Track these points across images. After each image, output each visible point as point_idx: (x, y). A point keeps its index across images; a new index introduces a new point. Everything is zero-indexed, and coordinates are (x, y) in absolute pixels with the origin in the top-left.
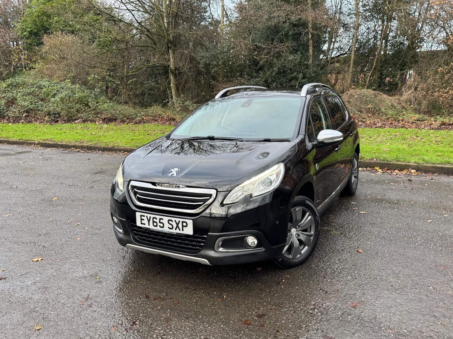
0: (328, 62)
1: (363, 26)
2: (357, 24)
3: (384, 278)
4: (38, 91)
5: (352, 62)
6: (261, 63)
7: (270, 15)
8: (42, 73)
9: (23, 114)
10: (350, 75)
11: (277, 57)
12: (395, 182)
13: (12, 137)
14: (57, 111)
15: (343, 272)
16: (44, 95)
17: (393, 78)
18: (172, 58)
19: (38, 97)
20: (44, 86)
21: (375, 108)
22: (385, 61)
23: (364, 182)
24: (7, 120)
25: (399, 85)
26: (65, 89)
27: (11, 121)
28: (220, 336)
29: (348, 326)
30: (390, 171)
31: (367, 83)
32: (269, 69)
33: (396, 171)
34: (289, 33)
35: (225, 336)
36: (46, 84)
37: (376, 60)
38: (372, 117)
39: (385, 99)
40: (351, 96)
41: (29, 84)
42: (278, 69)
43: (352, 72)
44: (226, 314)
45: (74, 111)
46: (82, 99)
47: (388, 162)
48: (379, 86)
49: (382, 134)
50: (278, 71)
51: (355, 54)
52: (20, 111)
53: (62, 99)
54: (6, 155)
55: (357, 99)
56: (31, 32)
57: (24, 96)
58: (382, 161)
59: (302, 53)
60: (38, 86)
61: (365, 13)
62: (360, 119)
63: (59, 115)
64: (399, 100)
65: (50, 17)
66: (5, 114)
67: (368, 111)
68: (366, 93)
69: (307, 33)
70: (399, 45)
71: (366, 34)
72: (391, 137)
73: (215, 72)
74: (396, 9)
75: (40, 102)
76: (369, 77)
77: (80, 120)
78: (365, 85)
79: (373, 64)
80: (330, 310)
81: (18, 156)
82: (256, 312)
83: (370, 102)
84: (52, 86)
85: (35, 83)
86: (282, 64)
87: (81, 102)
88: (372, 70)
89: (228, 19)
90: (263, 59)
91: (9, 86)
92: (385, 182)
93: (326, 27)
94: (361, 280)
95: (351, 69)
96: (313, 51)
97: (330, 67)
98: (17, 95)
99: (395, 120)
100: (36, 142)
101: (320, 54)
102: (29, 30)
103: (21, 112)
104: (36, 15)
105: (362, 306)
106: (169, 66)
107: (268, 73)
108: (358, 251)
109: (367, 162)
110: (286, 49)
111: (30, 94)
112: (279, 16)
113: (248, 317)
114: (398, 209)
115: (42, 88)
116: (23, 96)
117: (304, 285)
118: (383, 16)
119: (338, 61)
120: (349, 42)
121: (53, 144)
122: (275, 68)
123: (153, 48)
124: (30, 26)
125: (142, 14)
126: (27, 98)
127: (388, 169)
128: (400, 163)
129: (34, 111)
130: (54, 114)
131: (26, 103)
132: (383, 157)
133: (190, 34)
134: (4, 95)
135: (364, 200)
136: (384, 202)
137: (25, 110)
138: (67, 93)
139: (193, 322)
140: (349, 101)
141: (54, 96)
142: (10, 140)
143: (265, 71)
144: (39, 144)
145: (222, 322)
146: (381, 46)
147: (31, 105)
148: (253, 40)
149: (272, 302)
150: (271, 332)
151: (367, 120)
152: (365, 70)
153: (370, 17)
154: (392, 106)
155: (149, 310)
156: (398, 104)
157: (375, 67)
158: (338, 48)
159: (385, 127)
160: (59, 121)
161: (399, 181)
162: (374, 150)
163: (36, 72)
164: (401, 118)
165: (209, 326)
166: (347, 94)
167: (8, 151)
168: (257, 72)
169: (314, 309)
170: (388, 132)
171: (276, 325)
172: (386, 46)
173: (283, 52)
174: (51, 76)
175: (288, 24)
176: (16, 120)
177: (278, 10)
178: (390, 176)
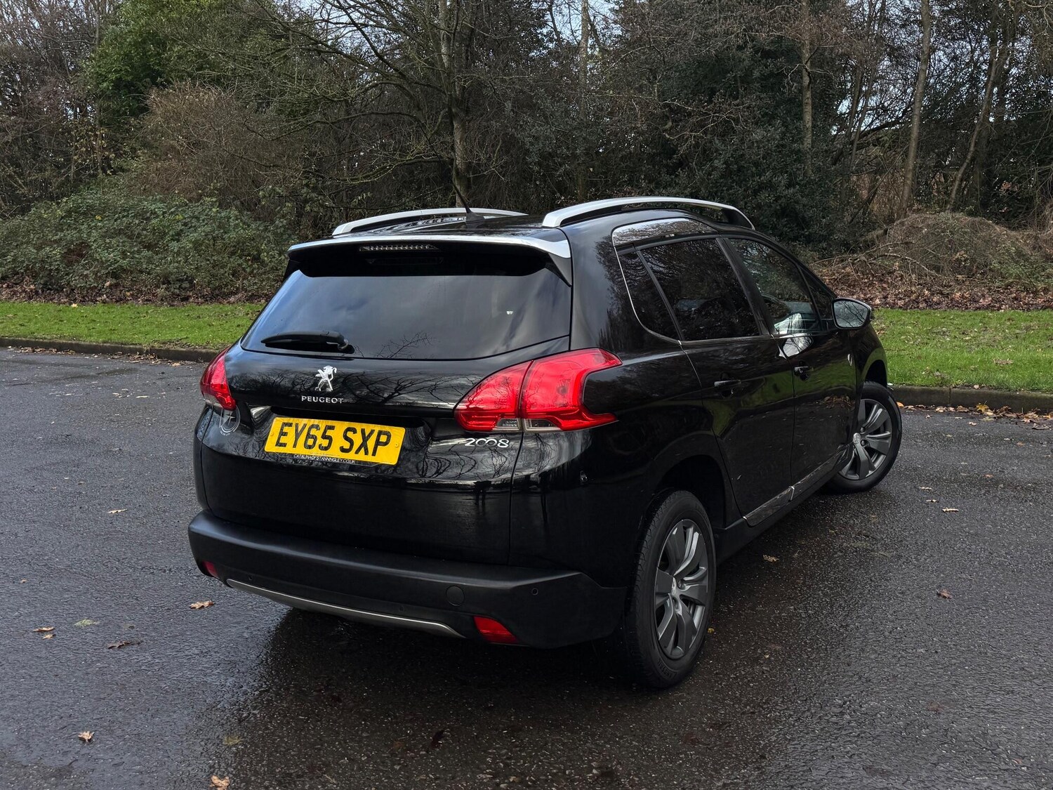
0: (852, 143)
1: (941, 53)
2: (925, 49)
3: (1004, 652)
4: (139, 225)
5: (913, 144)
6: (682, 149)
7: (703, 31)
8: (146, 181)
9: (105, 281)
10: (910, 176)
11: (723, 136)
12: (1026, 441)
13: (87, 336)
14: (186, 273)
15: (907, 639)
16: (154, 234)
17: (1019, 182)
18: (458, 141)
19: (139, 240)
20: (153, 213)
21: (973, 260)
22: (1000, 140)
23: (950, 440)
24: (67, 296)
25: (1038, 201)
26: (203, 220)
27: (76, 299)
28: (632, 763)
29: (922, 749)
30: (1014, 415)
31: (953, 195)
32: (700, 165)
33: (1031, 414)
34: (752, 73)
35: (645, 763)
36: (158, 207)
37: (974, 137)
38: (967, 283)
39: (999, 236)
40: (914, 229)
41: (116, 208)
42: (725, 163)
43: (914, 169)
44: (641, 720)
45: (227, 274)
46: (244, 243)
47: (1011, 393)
48: (985, 205)
49: (994, 324)
50: (725, 168)
51: (921, 125)
52: (99, 274)
53: (197, 245)
54: (78, 377)
55: (926, 236)
56: (118, 84)
57: (105, 237)
58: (996, 389)
59: (785, 124)
60: (138, 213)
61: (946, 20)
62: (935, 288)
63: (191, 282)
64: (1036, 238)
65: (164, 44)
66: (63, 282)
67: (957, 267)
68: (951, 221)
69: (799, 72)
70: (1037, 99)
71: (948, 72)
72: (1018, 331)
73: (567, 173)
74: (1027, 9)
75: (146, 253)
76: (957, 183)
77: (240, 295)
78: (946, 202)
79: (967, 150)
80: (879, 716)
81: (108, 381)
82: (709, 719)
83: (962, 245)
84: (172, 213)
85: (131, 207)
86: (735, 151)
87: (243, 250)
88: (965, 165)
89: (597, 41)
90: (687, 139)
91: (69, 213)
92: (1002, 440)
93: (846, 56)
94: (948, 656)
95: (911, 163)
96: (814, 119)
97: (857, 157)
98: (89, 234)
99: (1026, 290)
100: (146, 347)
101: (831, 126)
102: (113, 77)
103: (100, 277)
104: (130, 42)
105: (952, 711)
106: (452, 160)
107: (699, 175)
108: (939, 595)
109: (956, 393)
110: (746, 113)
111: (119, 232)
112: (727, 33)
113: (691, 727)
114: (1035, 502)
115: (148, 219)
116: (103, 237)
117: (816, 666)
118: (994, 27)
119: (877, 142)
120: (905, 92)
121: (185, 351)
122: (716, 161)
123: (412, 117)
124: (116, 67)
125: (385, 34)
126: (114, 241)
127: (1009, 410)
128: (1039, 394)
129: (132, 272)
130: (179, 280)
131: (112, 255)
132: (997, 381)
133: (503, 81)
134: (60, 235)
135: (951, 482)
136: (1002, 486)
137: (109, 272)
138: (208, 229)
139: (569, 734)
140: (907, 243)
141: (177, 236)
142: (83, 343)
143: (691, 169)
144: (151, 351)
145: (634, 735)
146: (989, 103)
147: (124, 259)
148: (662, 94)
149: (744, 700)
150: (747, 758)
151: (953, 290)
152: (947, 163)
153: (960, 28)
154: (1020, 253)
155: (470, 709)
156: (1034, 248)
157: (972, 157)
158: (876, 109)
159: (999, 308)
160: (190, 296)
161: (1038, 438)
162: (975, 364)
163: (132, 179)
164: (1040, 286)
165: (605, 743)
166: (902, 224)
167: (80, 370)
168: (672, 170)
169: (842, 713)
170: (1009, 320)
171: (757, 744)
172: (1002, 102)
173: (737, 121)
174: (167, 190)
175: (748, 52)
176: (89, 296)
177: (725, 18)
178: (1015, 425)
